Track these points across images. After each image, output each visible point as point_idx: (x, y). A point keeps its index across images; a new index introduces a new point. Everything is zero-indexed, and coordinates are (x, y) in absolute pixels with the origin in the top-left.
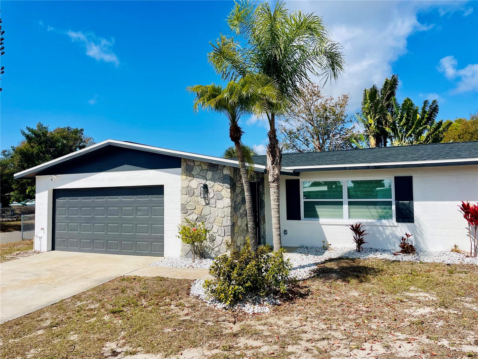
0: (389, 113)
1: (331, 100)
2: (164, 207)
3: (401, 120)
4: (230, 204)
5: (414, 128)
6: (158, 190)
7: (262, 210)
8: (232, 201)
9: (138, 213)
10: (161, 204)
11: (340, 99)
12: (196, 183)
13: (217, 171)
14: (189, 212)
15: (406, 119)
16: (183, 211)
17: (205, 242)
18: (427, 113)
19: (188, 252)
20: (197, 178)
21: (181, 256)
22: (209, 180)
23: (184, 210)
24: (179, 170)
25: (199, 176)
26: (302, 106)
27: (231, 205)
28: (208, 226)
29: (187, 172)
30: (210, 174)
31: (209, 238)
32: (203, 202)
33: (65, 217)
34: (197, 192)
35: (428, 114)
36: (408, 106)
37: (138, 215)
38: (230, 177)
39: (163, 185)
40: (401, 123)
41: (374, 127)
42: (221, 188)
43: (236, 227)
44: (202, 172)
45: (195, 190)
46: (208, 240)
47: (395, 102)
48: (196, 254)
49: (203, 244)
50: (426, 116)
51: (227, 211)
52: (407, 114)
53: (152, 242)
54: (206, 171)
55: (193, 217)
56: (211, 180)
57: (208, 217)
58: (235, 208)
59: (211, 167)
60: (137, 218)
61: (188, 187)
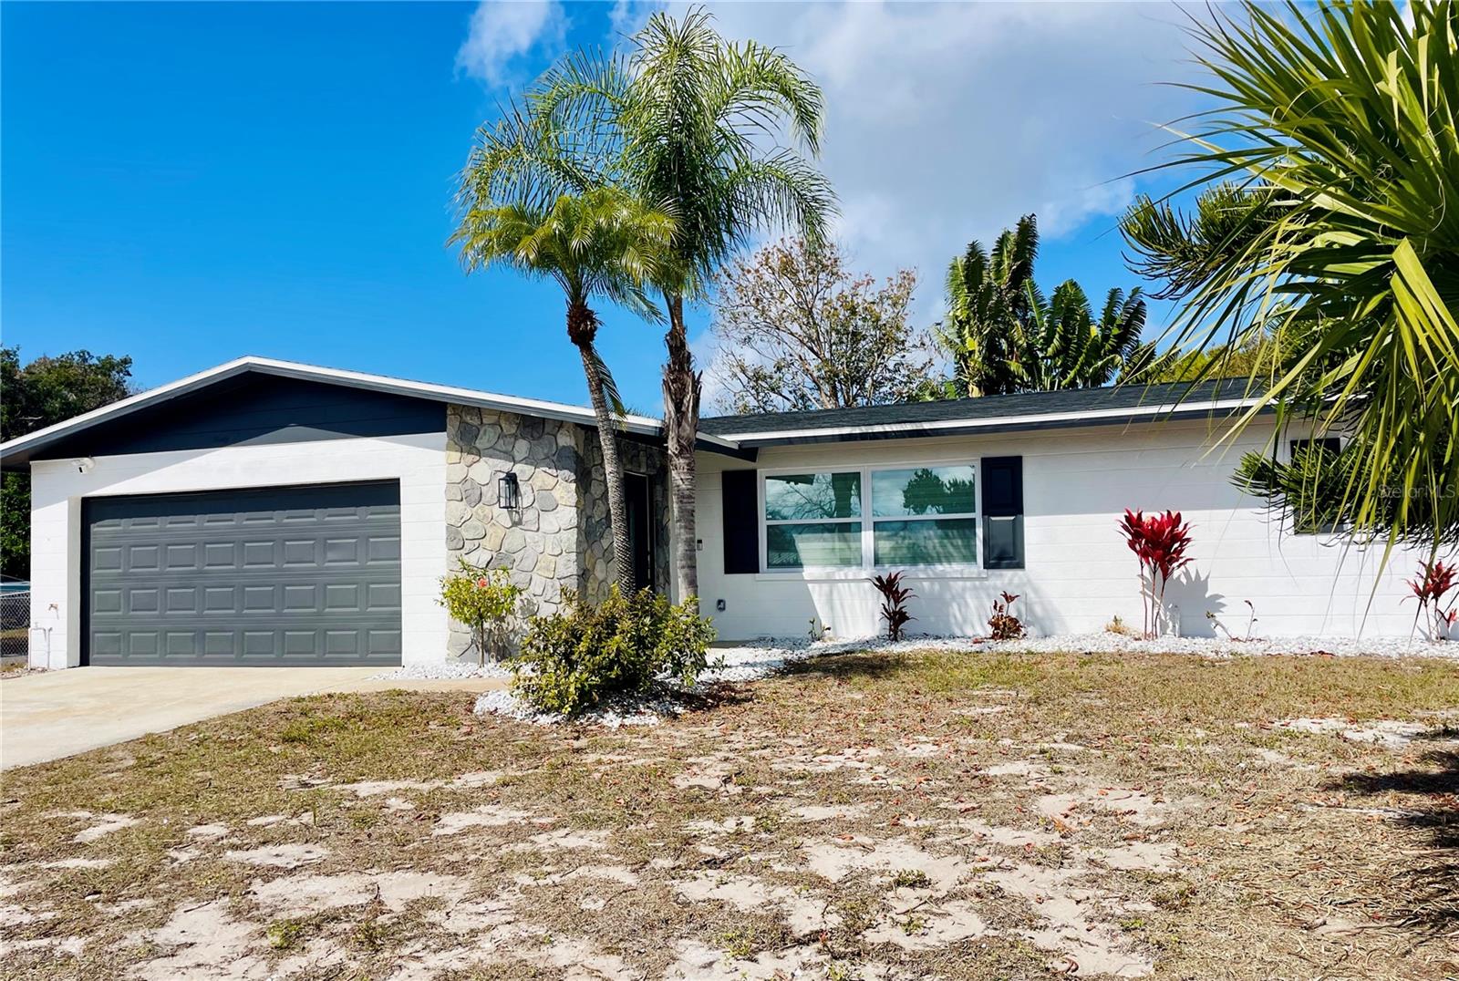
0: (1018, 322)
1: (868, 283)
2: (400, 536)
3: (1048, 341)
4: (575, 522)
5: (1082, 365)
6: (384, 492)
7: (660, 550)
8: (580, 513)
9: (330, 555)
10: (394, 531)
11: (894, 282)
12: (487, 471)
13: (540, 437)
14: (468, 545)
15: (1061, 337)
16: (453, 545)
17: (510, 618)
18: (1118, 322)
19: (467, 646)
20: (491, 457)
21: (447, 660)
22: (520, 462)
23: (456, 539)
24: (441, 437)
25: (493, 452)
26: (788, 301)
27: (579, 523)
28: (518, 578)
29: (461, 443)
30: (522, 447)
31: (521, 608)
32: (504, 517)
33: (119, 574)
34: (489, 494)
35: (1119, 326)
36: (1068, 305)
37: (330, 561)
38: (576, 452)
39: (398, 479)
40: (1050, 350)
41: (980, 359)
42: (552, 481)
43: (591, 580)
44: (501, 441)
45: (484, 489)
46: (519, 615)
47: (1033, 293)
48: (488, 651)
49: (505, 625)
50: (1116, 331)
51: (569, 539)
52: (1065, 324)
53: (369, 630)
54: (513, 439)
55: (479, 558)
56: (526, 461)
57: (517, 557)
58: (589, 532)
59: (525, 427)
60: (328, 568)
61: (465, 480)
